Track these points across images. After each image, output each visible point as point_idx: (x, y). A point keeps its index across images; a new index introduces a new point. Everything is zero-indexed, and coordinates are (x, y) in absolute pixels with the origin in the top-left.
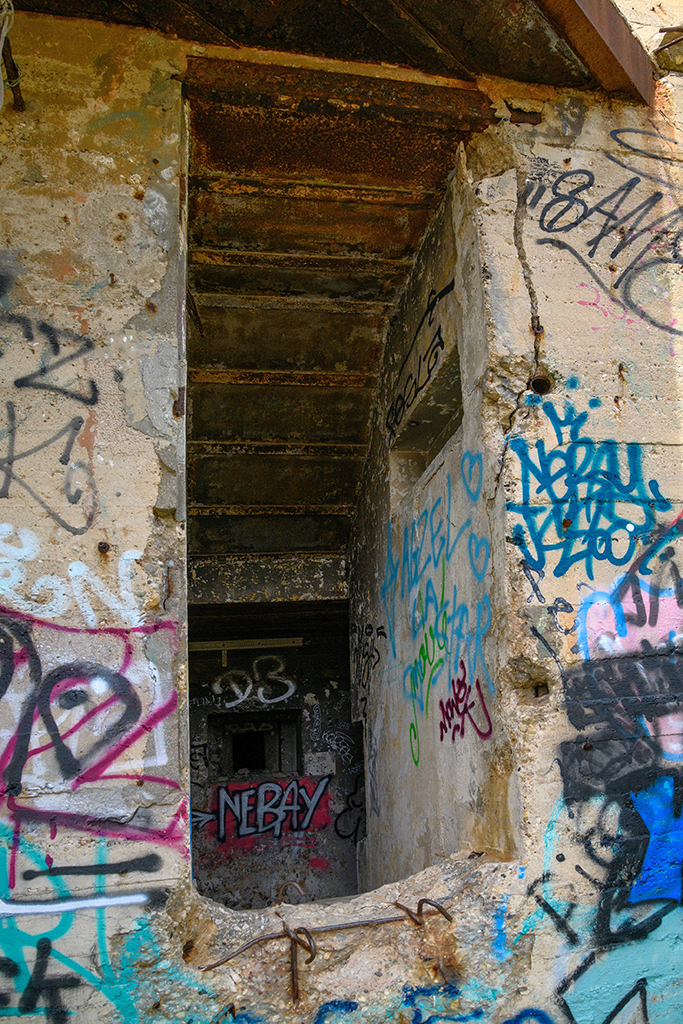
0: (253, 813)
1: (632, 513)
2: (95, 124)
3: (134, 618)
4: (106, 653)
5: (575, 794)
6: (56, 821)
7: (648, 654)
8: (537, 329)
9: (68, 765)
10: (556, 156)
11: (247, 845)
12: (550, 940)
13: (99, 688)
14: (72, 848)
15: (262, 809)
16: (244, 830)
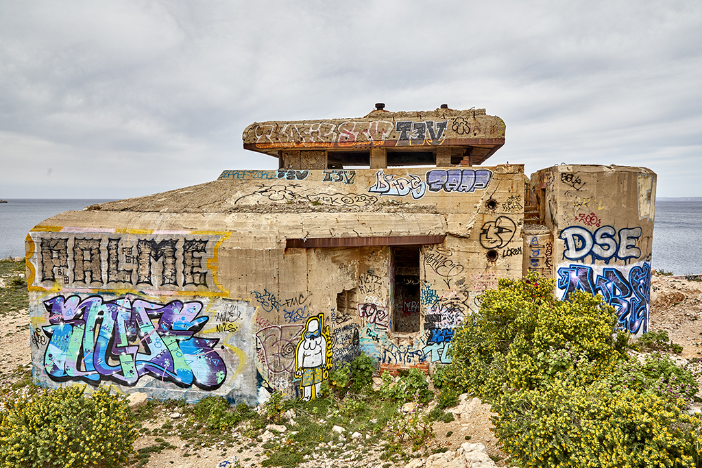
0: (410, 307)
1: (435, 298)
2: (381, 253)
3: (385, 306)
4: (382, 309)
5: (425, 329)
6: (378, 324)
7: (434, 314)
8: (425, 276)
9: (379, 319)
10: (429, 252)
11: (409, 314)
12: (422, 343)
13: (382, 313)
14: (380, 327)
15: (412, 307)
16: (409, 310)
